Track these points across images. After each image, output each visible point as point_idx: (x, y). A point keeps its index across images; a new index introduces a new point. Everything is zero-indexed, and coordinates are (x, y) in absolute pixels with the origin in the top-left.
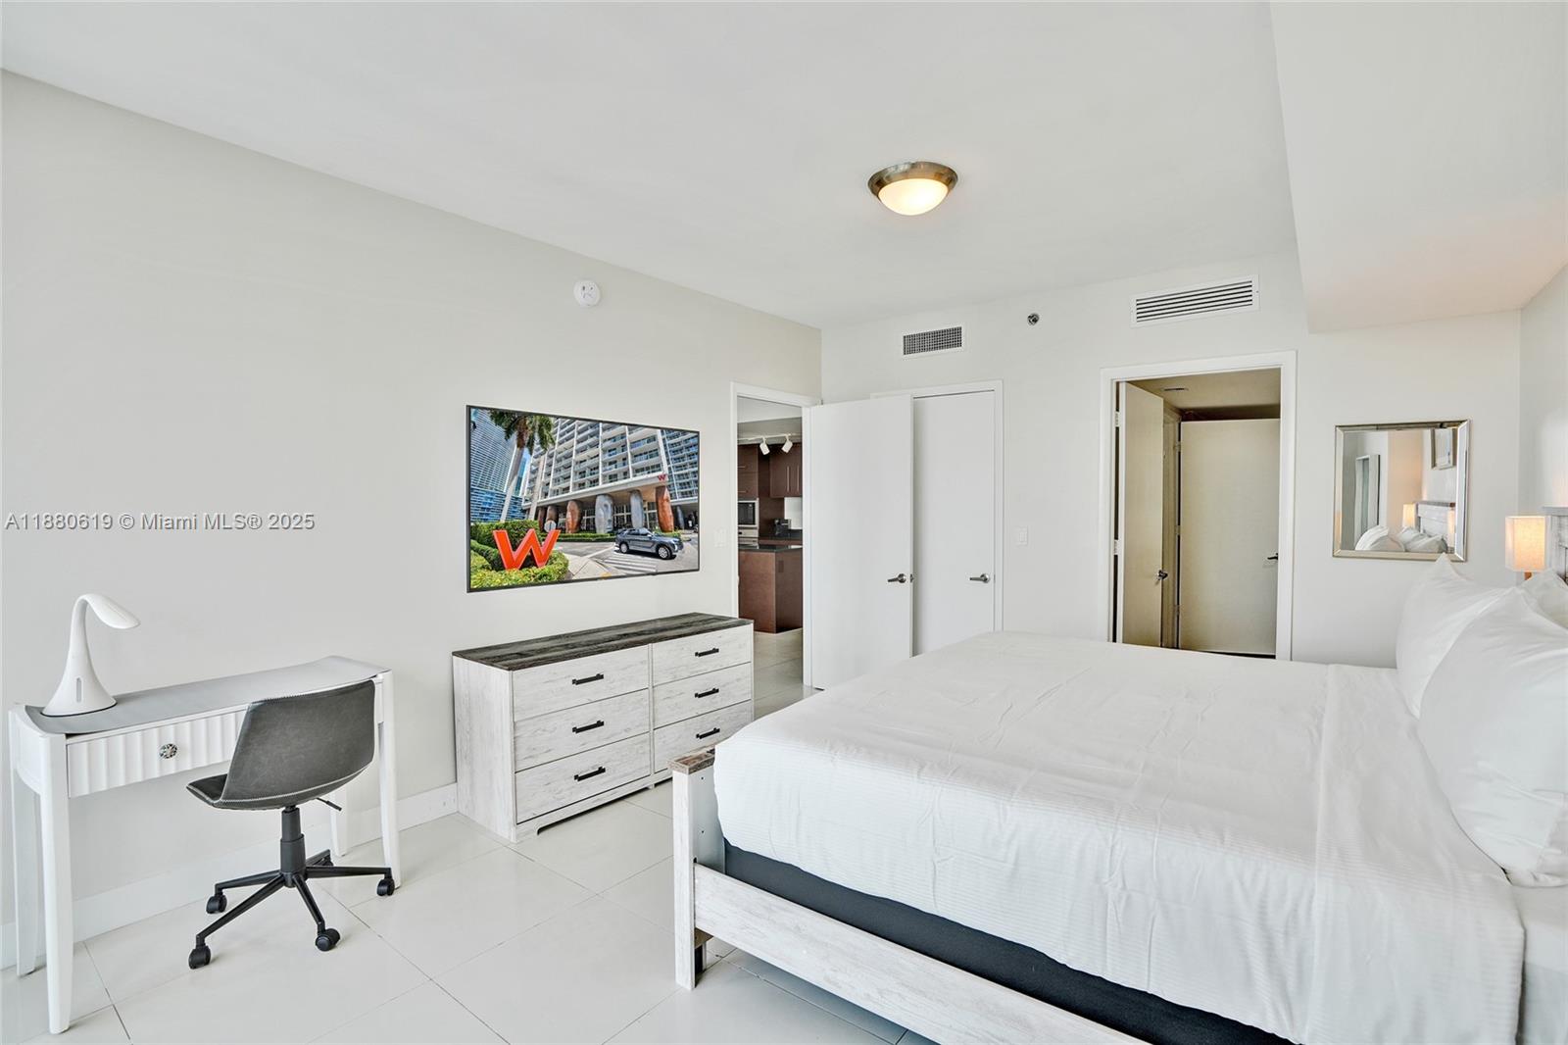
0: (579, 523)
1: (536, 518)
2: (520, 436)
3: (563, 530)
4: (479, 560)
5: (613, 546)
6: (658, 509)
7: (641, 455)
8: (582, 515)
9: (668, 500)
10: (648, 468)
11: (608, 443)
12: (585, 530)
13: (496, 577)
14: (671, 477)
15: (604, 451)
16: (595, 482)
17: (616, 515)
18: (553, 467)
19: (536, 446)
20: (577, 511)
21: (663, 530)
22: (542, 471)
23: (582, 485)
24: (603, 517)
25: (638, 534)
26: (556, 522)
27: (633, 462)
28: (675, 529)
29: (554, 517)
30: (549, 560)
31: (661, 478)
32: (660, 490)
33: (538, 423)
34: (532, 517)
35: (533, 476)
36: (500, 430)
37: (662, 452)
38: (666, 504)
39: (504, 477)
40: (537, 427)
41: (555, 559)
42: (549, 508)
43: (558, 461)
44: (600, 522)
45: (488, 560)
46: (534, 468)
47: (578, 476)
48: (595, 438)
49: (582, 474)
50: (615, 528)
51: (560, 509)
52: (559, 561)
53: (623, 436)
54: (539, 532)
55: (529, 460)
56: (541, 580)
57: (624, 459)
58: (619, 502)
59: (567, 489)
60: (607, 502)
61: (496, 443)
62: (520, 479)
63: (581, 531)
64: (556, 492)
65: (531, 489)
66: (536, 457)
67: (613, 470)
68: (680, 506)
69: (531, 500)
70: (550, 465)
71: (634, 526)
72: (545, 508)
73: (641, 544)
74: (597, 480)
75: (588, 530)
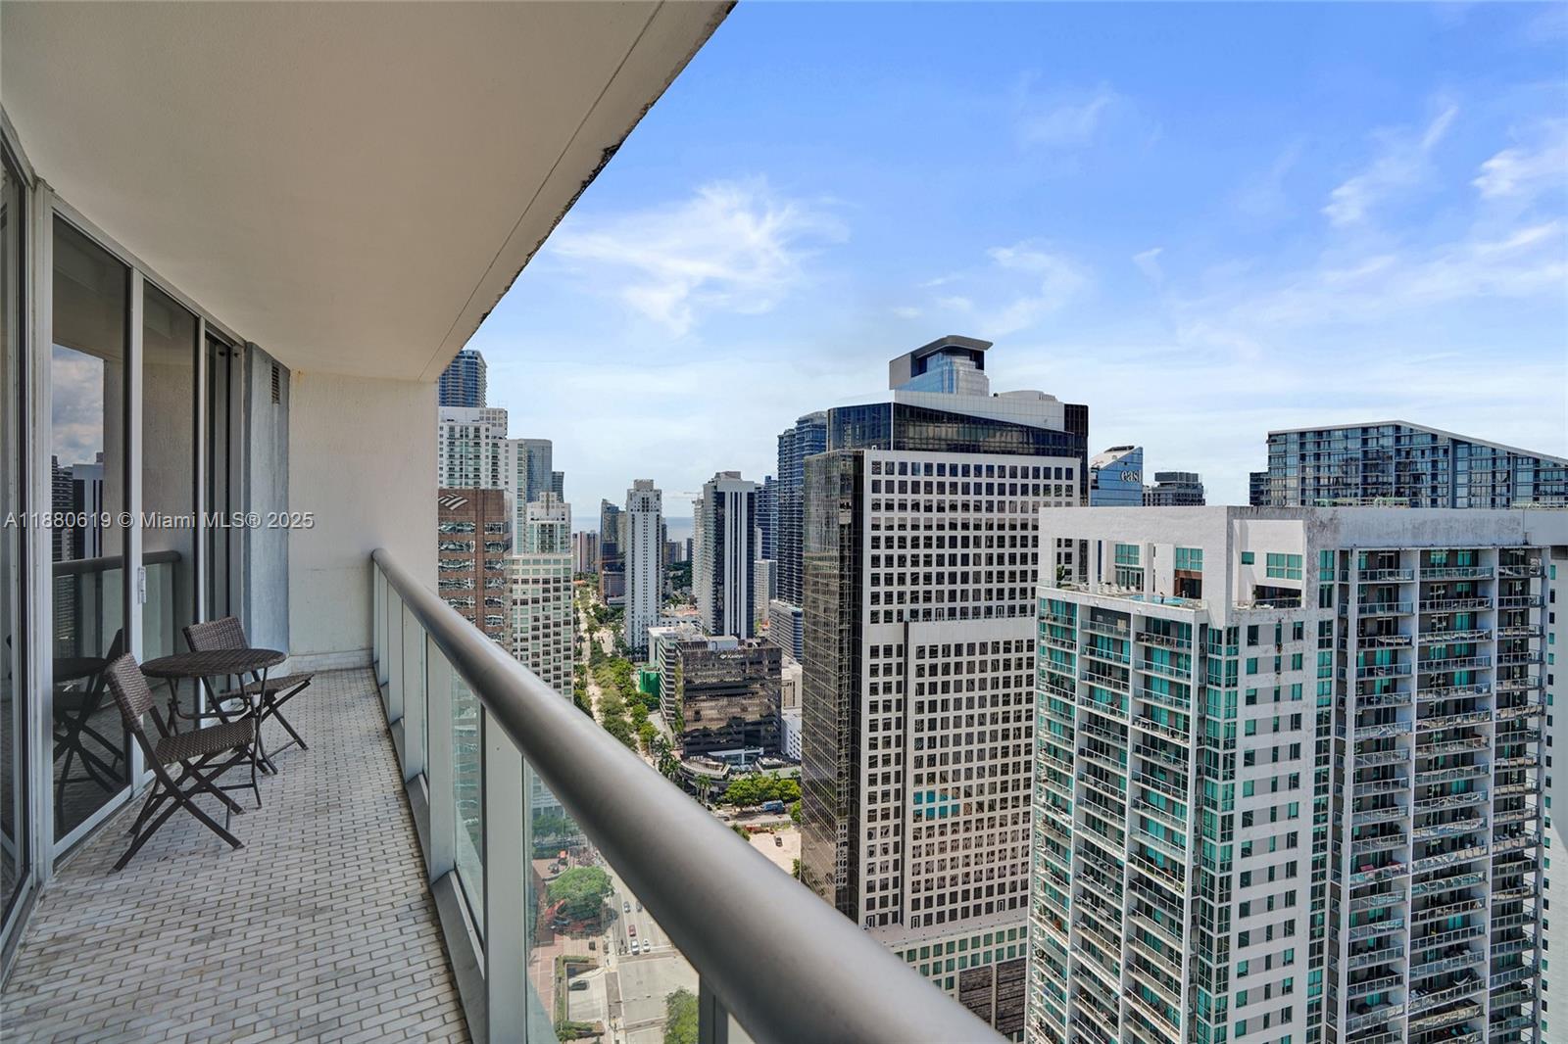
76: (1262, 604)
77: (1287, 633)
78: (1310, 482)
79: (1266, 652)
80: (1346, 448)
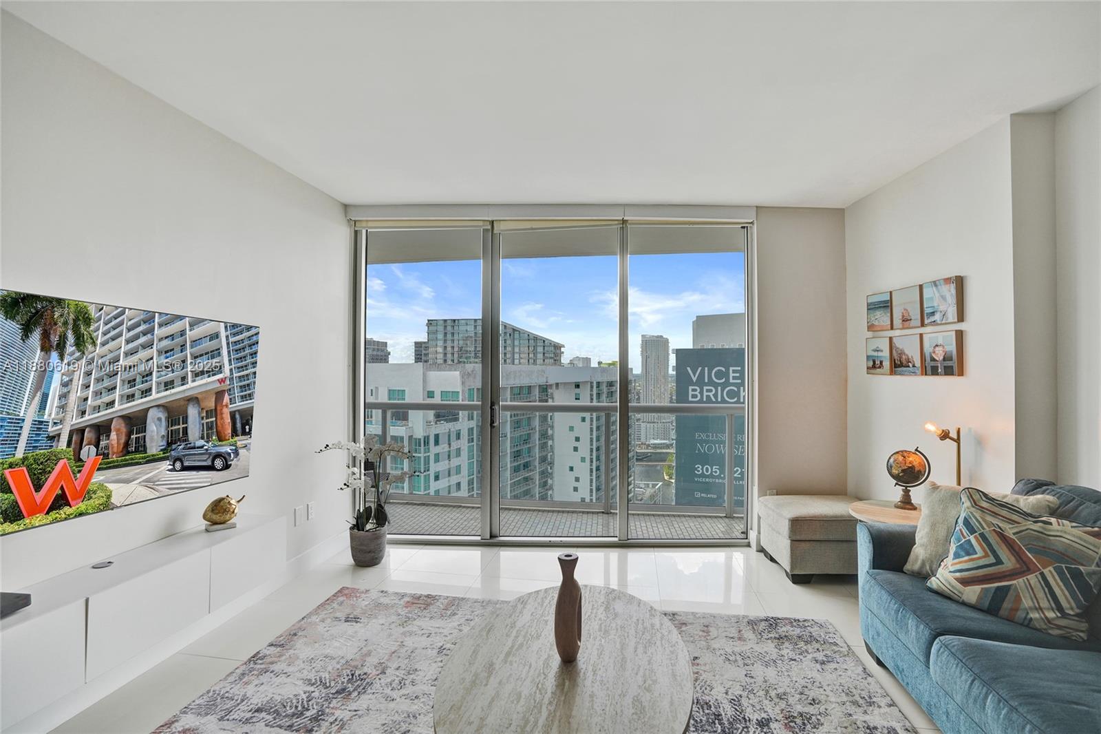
76: (439, 421)
77: (453, 436)
78: (449, 349)
79: (443, 449)
80: (467, 330)
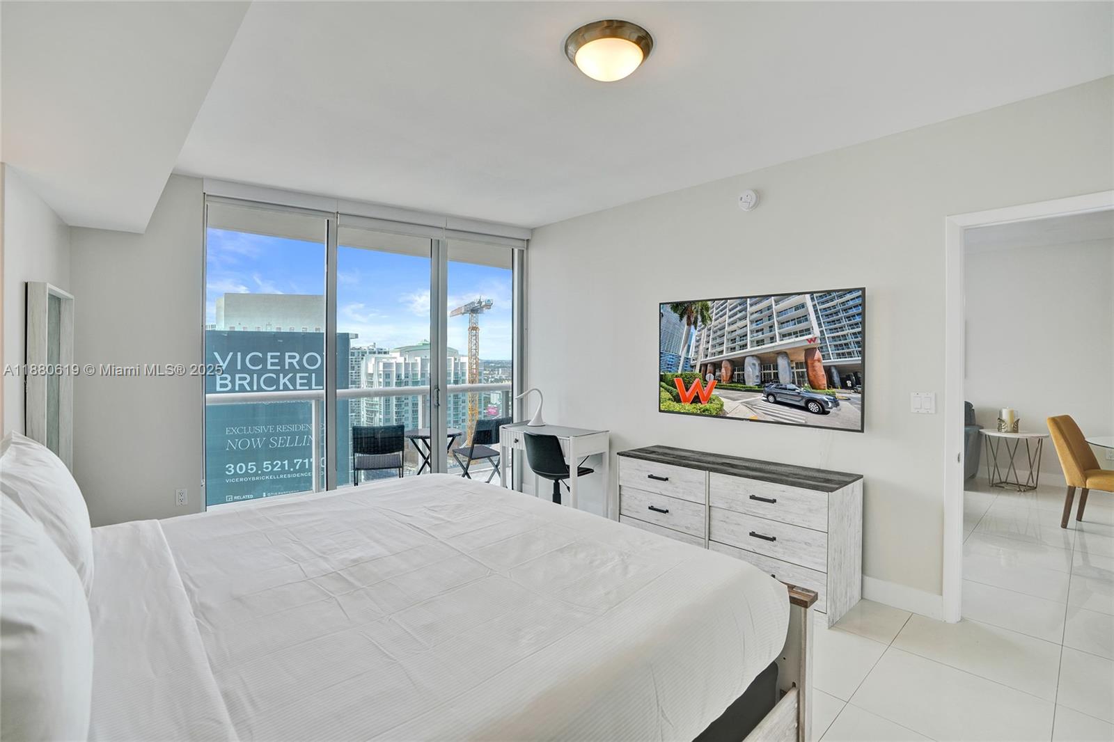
0: (732, 377)
1: (700, 371)
2: (689, 318)
3: (719, 381)
4: (666, 395)
5: (761, 396)
6: (807, 368)
7: (789, 321)
8: (733, 371)
9: (819, 361)
10: (795, 333)
11: (755, 316)
12: (736, 381)
13: (677, 407)
14: (823, 339)
15: (752, 322)
16: (744, 346)
17: (763, 372)
18: (711, 337)
19: (699, 323)
20: (729, 368)
21: (813, 387)
22: (704, 340)
23: (733, 349)
24: (752, 373)
25: (786, 389)
26: (714, 375)
27: (780, 328)
28: (829, 388)
29: (712, 371)
30: (710, 400)
31: (810, 341)
32: (809, 352)
33: (700, 308)
34: (697, 371)
35: (698, 344)
36: (677, 316)
37: (812, 317)
38: (817, 364)
39: (679, 347)
40: (699, 310)
41: (714, 400)
42: (709, 365)
43: (715, 332)
44: (749, 376)
45: (672, 395)
46: (698, 338)
47: (730, 342)
48: (744, 312)
49: (733, 340)
50: (762, 382)
51: (717, 366)
52: (716, 402)
53: (769, 308)
54: (702, 381)
55: (695, 333)
56: (704, 413)
57: (771, 327)
58: (767, 363)
59: (721, 352)
60: (755, 362)
61: (675, 324)
62: (689, 346)
63: (733, 382)
64: (714, 354)
65: (697, 352)
66: (699, 331)
67: (760, 336)
68: (835, 366)
69: (696, 359)
70: (709, 336)
71: (781, 381)
72: (706, 365)
73: (788, 397)
74: (746, 345)
75: (738, 382)
